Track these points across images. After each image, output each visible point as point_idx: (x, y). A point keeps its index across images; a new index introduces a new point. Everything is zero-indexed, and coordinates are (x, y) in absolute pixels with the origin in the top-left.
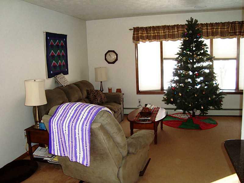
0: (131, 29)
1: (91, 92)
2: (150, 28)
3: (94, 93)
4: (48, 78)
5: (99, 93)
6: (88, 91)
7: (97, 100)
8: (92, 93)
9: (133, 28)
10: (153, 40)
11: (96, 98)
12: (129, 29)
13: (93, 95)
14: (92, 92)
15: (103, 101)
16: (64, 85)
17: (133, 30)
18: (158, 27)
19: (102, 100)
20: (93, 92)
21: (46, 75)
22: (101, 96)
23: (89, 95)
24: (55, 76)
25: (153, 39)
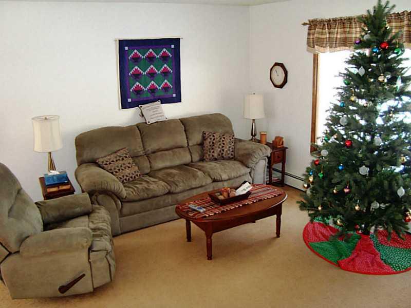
0: (305, 24)
1: (210, 135)
2: (335, 20)
3: (214, 139)
4: (122, 108)
5: (223, 141)
6: (205, 134)
7: (213, 152)
8: (211, 139)
9: (308, 22)
10: (338, 48)
11: (213, 149)
12: (303, 23)
13: (210, 142)
14: (211, 137)
15: (224, 155)
16: (149, 122)
17: (308, 26)
18: (350, 19)
19: (222, 154)
20: (214, 136)
21: (119, 104)
22: (223, 147)
23: (205, 140)
24: (140, 106)
25: (339, 46)
